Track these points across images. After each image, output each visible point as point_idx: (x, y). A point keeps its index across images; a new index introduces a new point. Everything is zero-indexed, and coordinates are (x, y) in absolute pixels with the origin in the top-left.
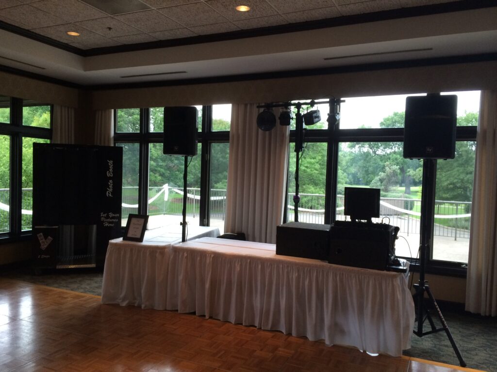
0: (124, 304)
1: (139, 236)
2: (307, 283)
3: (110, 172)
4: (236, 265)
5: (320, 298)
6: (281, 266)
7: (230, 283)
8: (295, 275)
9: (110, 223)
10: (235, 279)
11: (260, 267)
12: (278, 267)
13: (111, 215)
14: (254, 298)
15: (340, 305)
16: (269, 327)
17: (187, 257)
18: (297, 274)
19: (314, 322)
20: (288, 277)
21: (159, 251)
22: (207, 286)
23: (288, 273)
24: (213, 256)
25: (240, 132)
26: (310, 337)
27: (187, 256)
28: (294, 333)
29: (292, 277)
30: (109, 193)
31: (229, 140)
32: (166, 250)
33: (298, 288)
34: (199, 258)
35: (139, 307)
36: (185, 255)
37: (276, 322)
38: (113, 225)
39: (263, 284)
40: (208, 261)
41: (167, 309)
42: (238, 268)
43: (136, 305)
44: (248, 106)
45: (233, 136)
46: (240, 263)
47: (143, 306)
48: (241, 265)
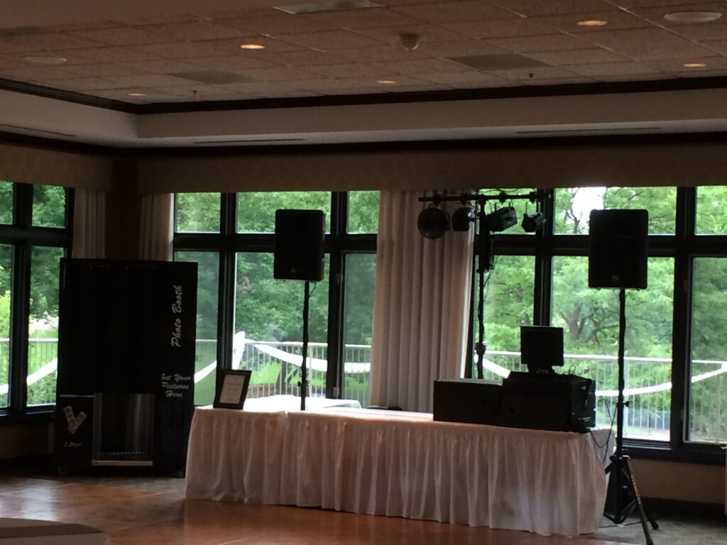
0: (219, 498)
1: (237, 402)
2: (468, 453)
3: (177, 305)
4: (378, 435)
5: (484, 471)
6: (436, 432)
7: (368, 460)
8: (453, 442)
9: (175, 391)
10: (375, 454)
11: (409, 434)
12: (432, 435)
13: (178, 377)
14: (401, 478)
15: (508, 478)
16: (420, 516)
17: (309, 428)
18: (456, 442)
19: (476, 501)
20: (445, 444)
21: (268, 420)
22: (338, 466)
23: (445, 440)
24: (345, 423)
25: (395, 237)
26: (472, 523)
27: (310, 426)
28: (452, 521)
29: (450, 446)
30: (175, 340)
31: (375, 249)
32: (279, 419)
33: (457, 459)
34: (326, 428)
35: (240, 502)
36: (307, 424)
37: (430, 508)
38: (181, 395)
39: (413, 459)
40: (339, 431)
41: (281, 503)
42: (380, 439)
43: (236, 499)
44: (408, 196)
45: (383, 243)
46: (382, 432)
47: (246, 500)
48: (384, 435)
